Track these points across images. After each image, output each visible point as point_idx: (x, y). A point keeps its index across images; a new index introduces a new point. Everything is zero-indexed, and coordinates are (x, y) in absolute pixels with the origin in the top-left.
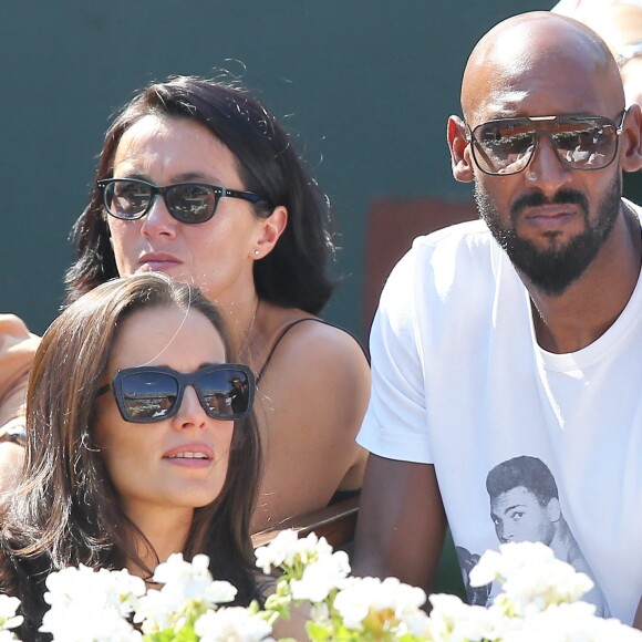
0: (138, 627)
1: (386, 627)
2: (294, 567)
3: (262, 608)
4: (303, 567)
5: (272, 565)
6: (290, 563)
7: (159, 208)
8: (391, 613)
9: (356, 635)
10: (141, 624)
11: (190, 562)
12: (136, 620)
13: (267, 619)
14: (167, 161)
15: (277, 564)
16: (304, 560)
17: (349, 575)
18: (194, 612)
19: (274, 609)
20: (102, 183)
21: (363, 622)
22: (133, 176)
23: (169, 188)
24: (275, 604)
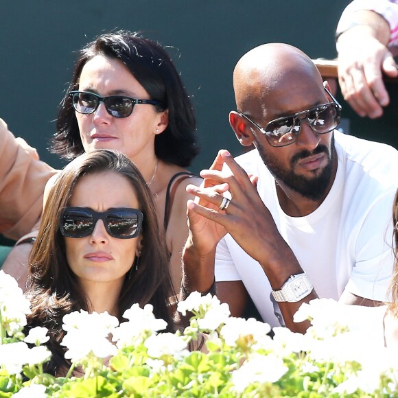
0: (115, 343)
1: (249, 345)
2: (199, 312)
3: (182, 334)
4: (204, 312)
5: (187, 311)
6: (197, 310)
7: (102, 109)
8: (252, 337)
9: (233, 349)
10: (116, 342)
11: (143, 308)
12: (114, 340)
13: (185, 340)
14: (107, 82)
15: (190, 310)
16: (205, 309)
17: (230, 316)
18: (145, 336)
19: (189, 335)
20: (71, 93)
21: (236, 342)
22: (88, 90)
23: (107, 98)
24: (189, 332)
